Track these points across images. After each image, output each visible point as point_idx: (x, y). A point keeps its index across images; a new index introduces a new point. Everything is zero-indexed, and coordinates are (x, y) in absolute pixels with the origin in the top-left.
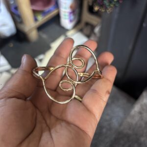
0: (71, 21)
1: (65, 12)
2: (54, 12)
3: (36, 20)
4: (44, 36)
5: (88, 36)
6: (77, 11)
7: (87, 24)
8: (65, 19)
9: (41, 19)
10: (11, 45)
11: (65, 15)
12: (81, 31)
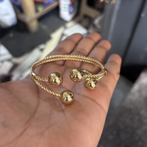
0: (70, 13)
1: (65, 4)
2: (54, 5)
3: (37, 11)
4: (44, 27)
5: (87, 28)
6: (76, 4)
7: (86, 16)
8: (65, 11)
9: (42, 10)
10: (11, 35)
11: (65, 8)
12: (80, 22)
